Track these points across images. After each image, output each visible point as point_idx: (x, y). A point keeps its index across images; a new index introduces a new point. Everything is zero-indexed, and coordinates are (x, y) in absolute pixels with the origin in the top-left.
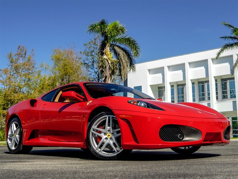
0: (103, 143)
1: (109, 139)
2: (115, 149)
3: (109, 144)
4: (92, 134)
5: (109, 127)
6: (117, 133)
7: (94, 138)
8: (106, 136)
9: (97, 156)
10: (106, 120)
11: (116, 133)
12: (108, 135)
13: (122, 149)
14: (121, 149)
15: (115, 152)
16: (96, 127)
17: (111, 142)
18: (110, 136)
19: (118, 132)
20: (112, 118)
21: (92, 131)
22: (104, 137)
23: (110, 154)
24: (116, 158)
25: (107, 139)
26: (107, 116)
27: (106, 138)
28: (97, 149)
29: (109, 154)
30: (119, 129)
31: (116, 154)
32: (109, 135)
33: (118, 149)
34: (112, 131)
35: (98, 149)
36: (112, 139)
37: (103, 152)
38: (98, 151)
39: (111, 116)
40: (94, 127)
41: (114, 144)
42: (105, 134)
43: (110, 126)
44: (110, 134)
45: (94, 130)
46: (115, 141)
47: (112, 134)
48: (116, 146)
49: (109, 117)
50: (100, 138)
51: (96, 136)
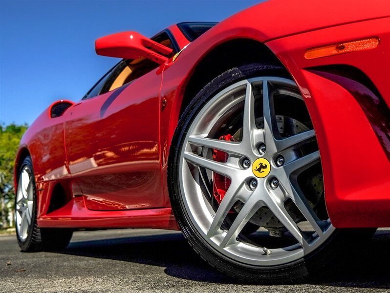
0: (238, 204)
1: (262, 183)
2: (293, 228)
3: (266, 207)
4: (191, 166)
5: (257, 132)
6: (299, 155)
7: (201, 184)
8: (249, 173)
9: (213, 263)
10: (242, 103)
11: (292, 155)
12: (256, 164)
13: (331, 228)
14: (324, 228)
15: (296, 241)
16: (206, 135)
17: (275, 199)
18: (266, 171)
19: (302, 149)
20: (273, 87)
21: (186, 152)
22: (238, 175)
23: (273, 255)
24: (305, 272)
25: (255, 186)
26: (245, 81)
27: (251, 182)
28: (213, 232)
29: (269, 251)
30: (311, 133)
31: (300, 253)
32: (262, 167)
33: (309, 225)
34: (272, 147)
35: (219, 230)
36: (277, 185)
37: (242, 245)
38: (218, 239)
39: (265, 80)
40: (197, 135)
41: (288, 203)
42: (245, 162)
43: (263, 128)
44: (265, 162)
45: (195, 150)
46: (290, 193)
47: (276, 158)
48: (297, 216)
49: (257, 89)
50: (224, 181)
51: (211, 177)
